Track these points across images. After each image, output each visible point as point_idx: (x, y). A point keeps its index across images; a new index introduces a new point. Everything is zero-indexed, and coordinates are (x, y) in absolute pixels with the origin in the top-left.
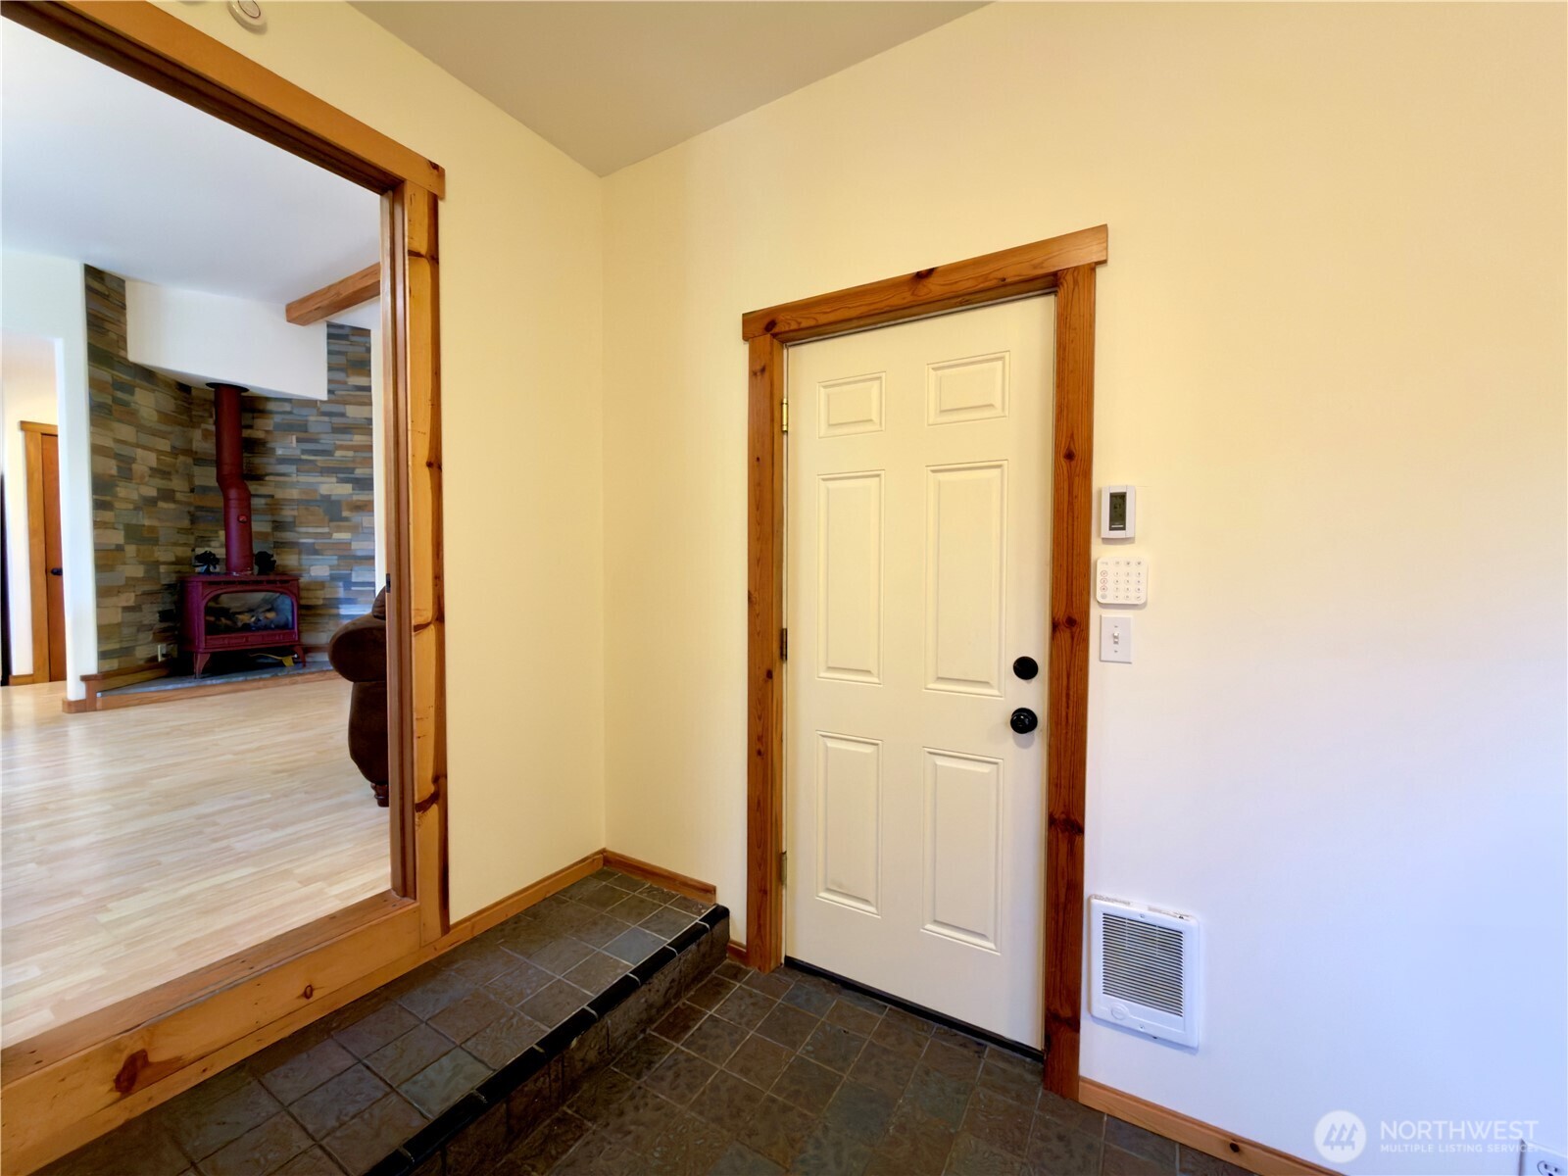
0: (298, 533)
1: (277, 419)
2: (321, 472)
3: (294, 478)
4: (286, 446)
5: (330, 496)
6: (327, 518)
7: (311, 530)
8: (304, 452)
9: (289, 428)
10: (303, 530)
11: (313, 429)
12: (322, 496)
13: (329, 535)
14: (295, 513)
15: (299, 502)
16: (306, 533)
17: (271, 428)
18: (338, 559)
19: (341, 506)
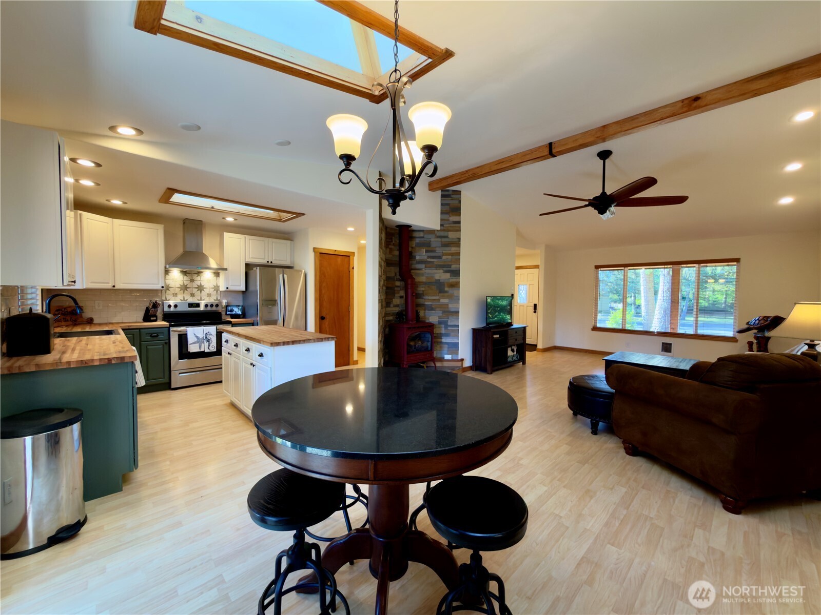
0: (425, 299)
1: (417, 240)
2: (436, 268)
3: (423, 271)
4: (421, 255)
5: (439, 280)
6: (438, 291)
7: (430, 298)
8: (429, 257)
9: (422, 245)
10: (427, 297)
11: (433, 245)
12: (436, 280)
13: (438, 300)
14: (423, 289)
15: (425, 283)
16: (428, 300)
17: (414, 246)
18: (442, 313)
19: (444, 285)
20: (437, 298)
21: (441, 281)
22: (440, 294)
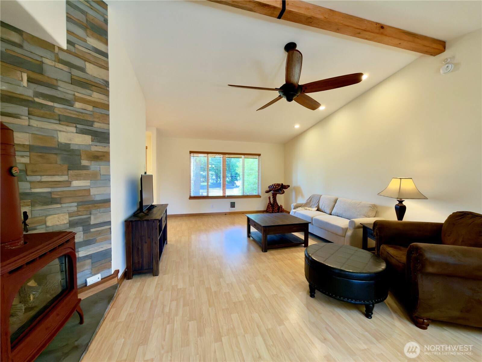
0: (31, 182)
5: (69, 144)
6: (66, 166)
7: (44, 179)
9: (17, 62)
10: (36, 178)
11: (50, 73)
12: (59, 144)
13: (67, 183)
15: (31, 149)
19: (80, 155)
20: (64, 178)
21: (72, 147)
22: (71, 172)
